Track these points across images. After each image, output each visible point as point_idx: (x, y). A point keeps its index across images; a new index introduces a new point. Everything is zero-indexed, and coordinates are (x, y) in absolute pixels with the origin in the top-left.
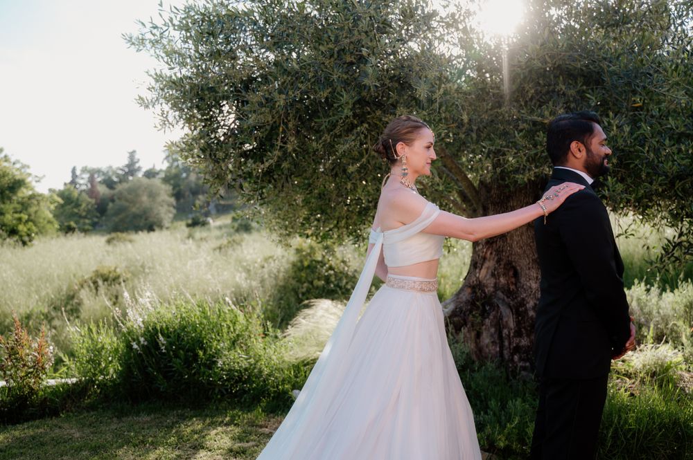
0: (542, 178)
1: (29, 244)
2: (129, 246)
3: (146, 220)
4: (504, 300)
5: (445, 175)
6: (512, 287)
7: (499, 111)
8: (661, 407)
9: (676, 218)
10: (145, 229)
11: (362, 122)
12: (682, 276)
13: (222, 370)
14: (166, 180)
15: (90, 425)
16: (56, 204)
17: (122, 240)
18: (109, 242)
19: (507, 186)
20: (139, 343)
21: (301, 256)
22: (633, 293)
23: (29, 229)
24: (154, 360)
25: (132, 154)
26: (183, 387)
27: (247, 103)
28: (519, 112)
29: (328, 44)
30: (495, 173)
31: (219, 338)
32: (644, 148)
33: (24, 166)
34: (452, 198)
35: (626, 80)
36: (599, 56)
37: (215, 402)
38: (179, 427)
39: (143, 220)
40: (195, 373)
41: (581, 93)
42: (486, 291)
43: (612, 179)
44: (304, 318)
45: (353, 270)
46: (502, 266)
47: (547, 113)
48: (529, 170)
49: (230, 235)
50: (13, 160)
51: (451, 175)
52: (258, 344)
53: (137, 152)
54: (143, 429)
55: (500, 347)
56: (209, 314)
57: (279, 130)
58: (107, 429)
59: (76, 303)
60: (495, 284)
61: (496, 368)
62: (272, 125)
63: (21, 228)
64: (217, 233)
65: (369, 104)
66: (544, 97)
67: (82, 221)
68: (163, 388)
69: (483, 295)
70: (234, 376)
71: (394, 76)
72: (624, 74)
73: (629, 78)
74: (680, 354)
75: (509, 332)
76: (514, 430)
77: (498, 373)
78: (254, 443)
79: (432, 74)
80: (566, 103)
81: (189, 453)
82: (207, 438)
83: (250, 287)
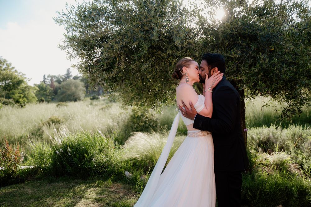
1: (24, 106)
2: (65, 108)
3: (74, 97)
7: (213, 52)
8: (280, 181)
9: (288, 98)
10: (73, 100)
11: (153, 56)
12: (291, 122)
13: (95, 163)
14: (82, 80)
15: (37, 187)
16: (36, 90)
17: (63, 105)
18: (57, 106)
20: (59, 151)
21: (134, 113)
22: (270, 129)
23: (24, 101)
24: (66, 158)
25: (68, 70)
26: (78, 170)
28: (221, 52)
29: (137, 22)
31: (94, 149)
32: (274, 68)
33: (23, 75)
35: (267, 39)
36: (255, 28)
37: (92, 176)
38: (75, 188)
39: (72, 97)
40: (83, 164)
41: (248, 44)
43: (261, 82)
44: (131, 140)
45: (156, 118)
47: (233, 53)
49: (107, 103)
50: (19, 72)
52: (111, 151)
53: (70, 69)
54: (59, 189)
56: (91, 138)
57: (117, 59)
58: (44, 189)
59: (41, 132)
62: (114, 58)
63: (21, 100)
64: (102, 102)
65: (156, 48)
66: (232, 46)
67: (47, 97)
68: (70, 170)
70: (101, 165)
71: (167, 36)
72: (266, 36)
74: (289, 156)
78: (106, 196)
79: (182, 35)
80: (242, 49)
81: (77, 200)
82: (86, 193)
83: (114, 125)
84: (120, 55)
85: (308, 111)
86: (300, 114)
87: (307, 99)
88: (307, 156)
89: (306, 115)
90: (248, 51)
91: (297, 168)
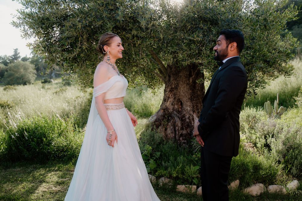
0: (193, 64)
2: (14, 91)
3: (23, 80)
4: (176, 115)
5: (153, 61)
6: (180, 109)
7: (176, 34)
10: (22, 84)
12: (245, 105)
13: (54, 146)
14: (32, 62)
17: (11, 88)
18: (5, 89)
19: (179, 67)
20: (15, 135)
24: (22, 143)
25: (16, 50)
26: (36, 154)
27: (64, 26)
28: (184, 35)
29: (101, 0)
30: (174, 61)
31: (53, 132)
34: (156, 72)
35: (227, 23)
36: (217, 12)
37: (51, 161)
38: (34, 173)
39: (21, 80)
40: (42, 148)
41: (209, 28)
42: (169, 111)
46: (176, 101)
47: (195, 36)
48: (188, 60)
49: (61, 87)
51: (155, 62)
52: (71, 135)
54: (17, 174)
55: (175, 135)
56: (48, 122)
57: (79, 39)
60: (173, 108)
61: (173, 143)
62: (76, 37)
64: (56, 86)
65: (120, 28)
66: (194, 29)
68: (27, 155)
69: (168, 113)
70: (60, 149)
71: (131, 17)
72: (227, 21)
73: (229, 22)
74: (244, 136)
75: (178, 128)
76: (180, 169)
77: (174, 145)
78: (68, 179)
79: (148, 16)
80: (203, 32)
81: (38, 184)
82: (47, 177)
83: (69, 110)
84: (83, 34)
85: (260, 95)
86: (255, 96)
87: (262, 82)
88: (260, 135)
89: (258, 99)
90: (209, 35)
91: (252, 147)
